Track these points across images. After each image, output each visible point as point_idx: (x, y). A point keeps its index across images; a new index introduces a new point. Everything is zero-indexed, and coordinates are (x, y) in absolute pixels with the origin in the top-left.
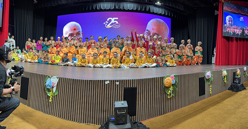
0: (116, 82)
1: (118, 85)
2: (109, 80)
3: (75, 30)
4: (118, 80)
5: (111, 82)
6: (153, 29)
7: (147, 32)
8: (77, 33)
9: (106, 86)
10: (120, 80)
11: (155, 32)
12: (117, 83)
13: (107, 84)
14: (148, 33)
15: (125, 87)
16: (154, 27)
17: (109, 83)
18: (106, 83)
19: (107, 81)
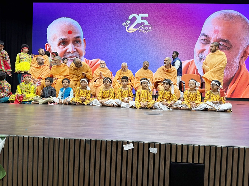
0: (149, 147)
1: (154, 154)
2: (133, 143)
3: (70, 32)
4: (155, 144)
5: (137, 147)
6: (216, 32)
7: (204, 37)
8: (74, 39)
9: (125, 154)
10: (160, 144)
11: (220, 36)
12: (154, 150)
13: (127, 151)
14: (204, 40)
16: (217, 28)
17: (133, 149)
18: (127, 148)
19: (128, 143)
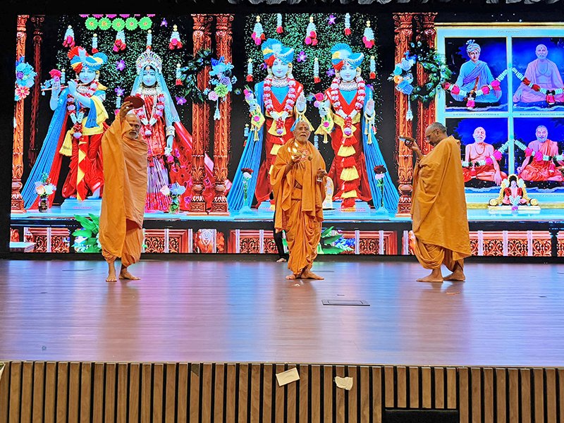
1: (347, 392)
4: (346, 368)
10: (358, 368)
15: (390, 404)
17: (298, 382)
